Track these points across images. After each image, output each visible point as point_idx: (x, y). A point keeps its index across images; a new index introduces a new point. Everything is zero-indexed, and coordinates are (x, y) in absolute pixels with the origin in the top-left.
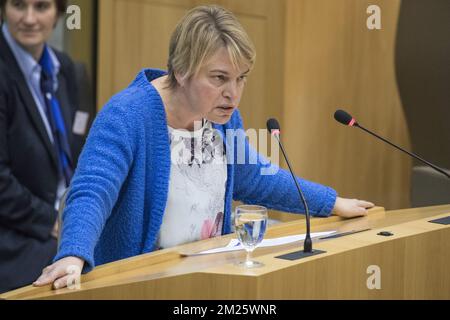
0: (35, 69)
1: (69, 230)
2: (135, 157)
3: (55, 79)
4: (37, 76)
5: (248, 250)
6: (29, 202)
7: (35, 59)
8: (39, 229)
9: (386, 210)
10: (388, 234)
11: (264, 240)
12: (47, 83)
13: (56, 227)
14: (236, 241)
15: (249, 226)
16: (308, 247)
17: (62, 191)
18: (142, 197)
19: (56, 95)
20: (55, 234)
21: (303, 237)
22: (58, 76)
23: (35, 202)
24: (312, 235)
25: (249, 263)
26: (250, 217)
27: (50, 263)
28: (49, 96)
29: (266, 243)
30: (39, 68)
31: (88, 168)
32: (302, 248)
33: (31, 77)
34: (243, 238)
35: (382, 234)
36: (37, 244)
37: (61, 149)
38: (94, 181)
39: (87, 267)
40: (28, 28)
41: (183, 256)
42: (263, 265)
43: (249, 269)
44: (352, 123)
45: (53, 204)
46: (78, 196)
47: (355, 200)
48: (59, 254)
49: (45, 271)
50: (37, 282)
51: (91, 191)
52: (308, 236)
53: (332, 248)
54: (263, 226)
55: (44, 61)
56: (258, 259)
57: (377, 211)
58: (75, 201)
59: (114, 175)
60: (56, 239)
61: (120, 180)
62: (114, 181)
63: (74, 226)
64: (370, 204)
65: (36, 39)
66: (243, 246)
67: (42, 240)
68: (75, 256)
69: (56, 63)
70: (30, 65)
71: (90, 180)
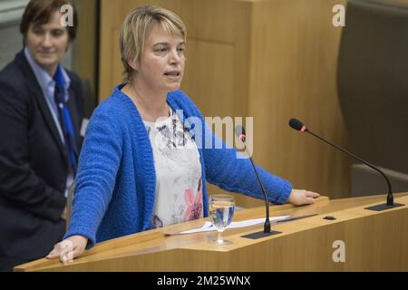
0: (50, 83)
1: (76, 214)
2: (123, 150)
3: (66, 92)
4: (52, 89)
5: (219, 230)
6: (44, 191)
7: (50, 75)
8: (52, 212)
9: (330, 199)
10: (332, 219)
11: (232, 223)
12: (60, 95)
13: (66, 211)
14: (210, 223)
15: (220, 212)
16: (267, 229)
17: (70, 182)
18: (134, 180)
19: (67, 105)
20: (64, 217)
21: (264, 220)
22: (69, 90)
23: (49, 190)
24: (271, 219)
25: (220, 241)
26: (221, 204)
27: (60, 241)
28: (61, 106)
29: (234, 225)
30: (54, 83)
31: (88, 164)
32: (263, 230)
33: (47, 90)
34: (215, 221)
35: (326, 218)
36: (49, 225)
37: (70, 149)
38: (95, 173)
39: (90, 244)
40: (46, 50)
41: (167, 235)
42: (231, 243)
43: (220, 246)
44: (303, 129)
45: (63, 192)
46: (83, 186)
47: (304, 191)
48: (67, 234)
49: (56, 246)
50: (49, 256)
51: (93, 181)
52: (267, 220)
53: (288, 229)
54: (231, 211)
55: (57, 77)
56: (227, 238)
57: (322, 200)
58: (82, 190)
59: (110, 167)
60: (65, 221)
61: (115, 169)
62: (111, 171)
63: (80, 210)
64: (316, 194)
65: (51, 59)
66: (215, 228)
67: (55, 222)
68: (80, 235)
69: (67, 79)
70: (46, 79)
71: (91, 173)
